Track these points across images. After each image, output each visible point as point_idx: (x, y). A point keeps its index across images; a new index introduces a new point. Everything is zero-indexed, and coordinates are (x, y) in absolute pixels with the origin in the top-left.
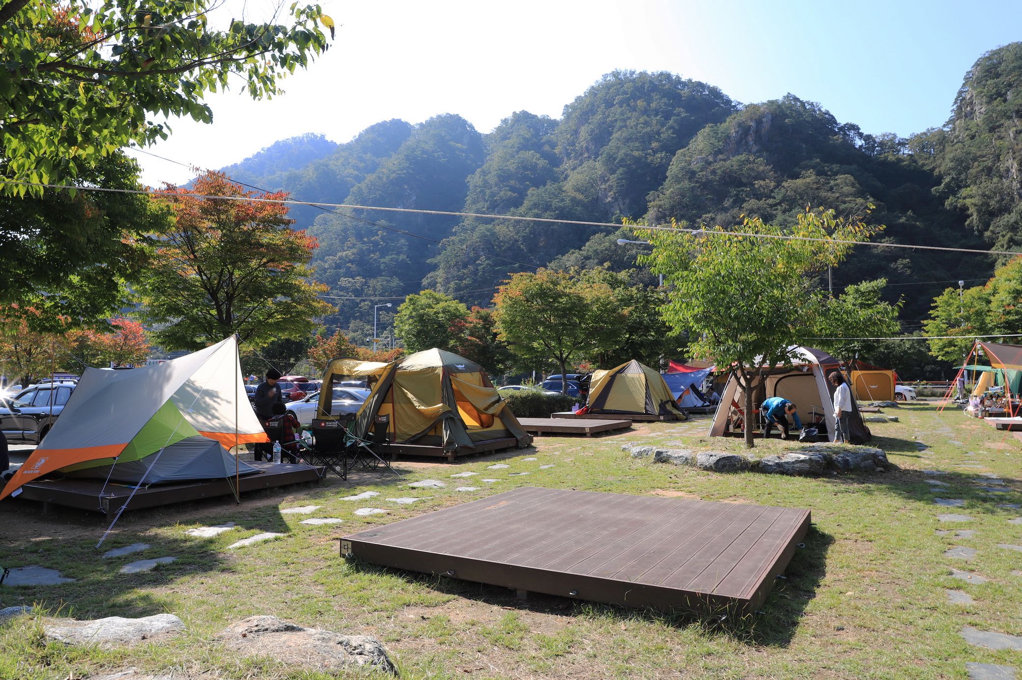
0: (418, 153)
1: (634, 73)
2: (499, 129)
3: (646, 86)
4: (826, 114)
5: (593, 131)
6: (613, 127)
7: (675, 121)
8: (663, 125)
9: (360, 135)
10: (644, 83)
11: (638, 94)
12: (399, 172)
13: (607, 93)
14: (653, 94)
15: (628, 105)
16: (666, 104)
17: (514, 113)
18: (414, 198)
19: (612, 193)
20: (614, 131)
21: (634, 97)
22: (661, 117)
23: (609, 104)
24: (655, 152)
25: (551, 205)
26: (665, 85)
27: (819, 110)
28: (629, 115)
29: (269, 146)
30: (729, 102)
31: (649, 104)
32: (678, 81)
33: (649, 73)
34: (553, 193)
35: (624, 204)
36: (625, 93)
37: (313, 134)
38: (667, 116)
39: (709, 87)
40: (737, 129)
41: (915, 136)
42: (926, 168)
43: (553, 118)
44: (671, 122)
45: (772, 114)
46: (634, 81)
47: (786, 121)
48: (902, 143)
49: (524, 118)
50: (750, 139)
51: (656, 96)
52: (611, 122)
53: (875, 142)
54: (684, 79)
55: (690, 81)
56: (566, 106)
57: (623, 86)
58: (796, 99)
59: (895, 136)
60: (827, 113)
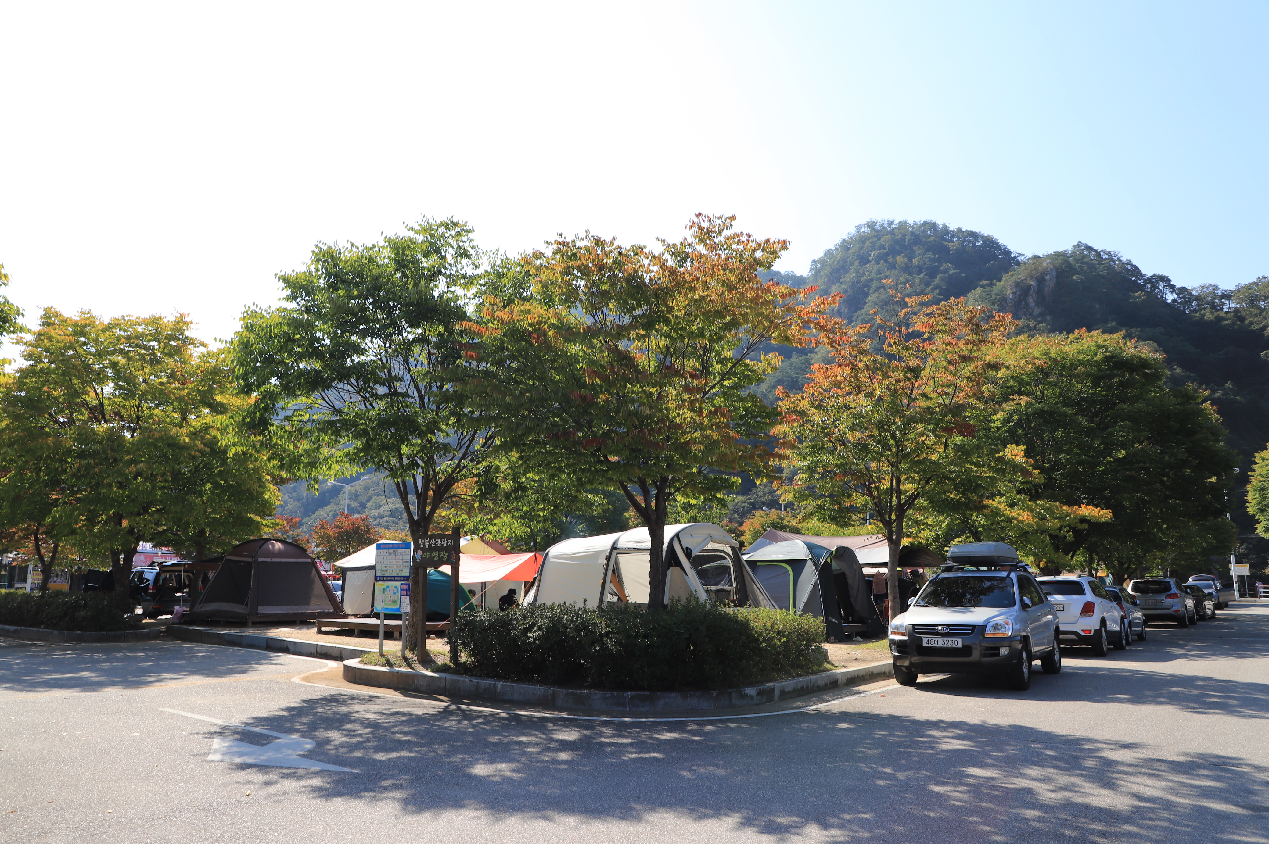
1: (892, 222)
3: (907, 239)
4: (1127, 264)
5: (845, 292)
6: (869, 287)
7: (942, 279)
8: (927, 284)
10: (905, 235)
11: (898, 248)
13: (861, 248)
14: (915, 248)
15: (886, 261)
16: (930, 260)
20: (870, 291)
21: (893, 252)
22: (926, 275)
23: (864, 260)
25: (797, 382)
26: (930, 236)
27: (1119, 259)
28: (888, 273)
30: (1008, 253)
31: (910, 260)
32: (946, 230)
33: (911, 222)
34: (800, 368)
36: (882, 247)
38: (932, 273)
39: (983, 237)
40: (1014, 290)
41: (1242, 287)
42: (1255, 327)
43: (798, 275)
44: (937, 281)
45: (1057, 270)
46: (892, 232)
47: (1074, 278)
48: (1227, 296)
50: (1031, 300)
51: (918, 250)
52: (867, 281)
53: (1191, 294)
54: (953, 227)
55: (960, 230)
56: (814, 261)
57: (879, 239)
58: (1090, 248)
59: (1216, 288)
60: (1129, 263)
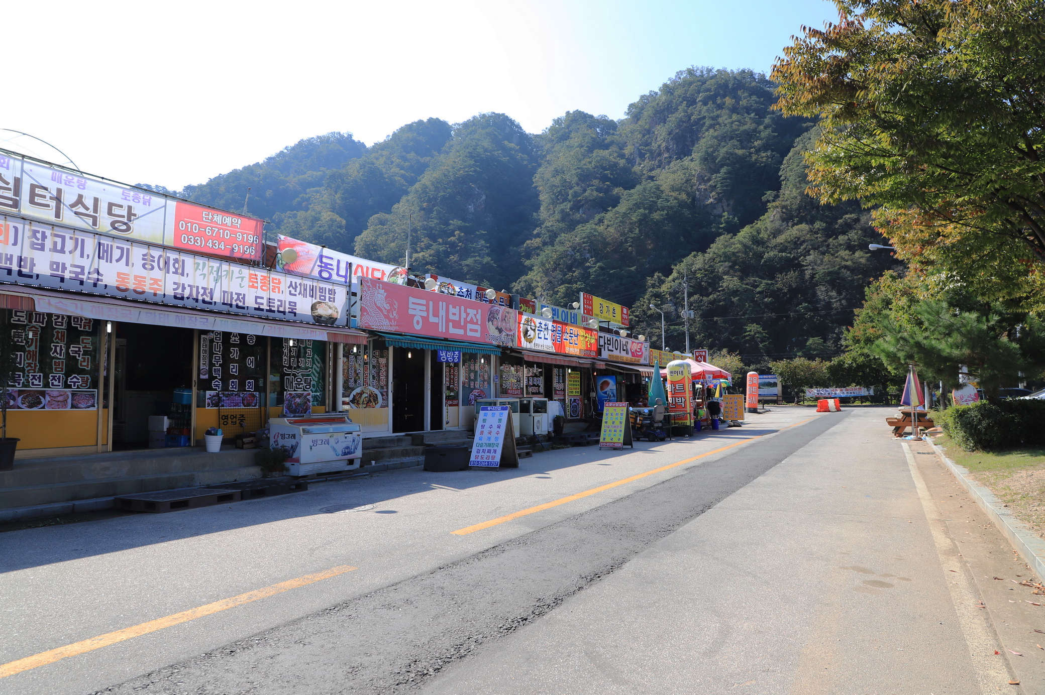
0: (480, 150)
1: (711, 70)
2: (552, 129)
3: (730, 83)
5: (672, 130)
6: (701, 125)
7: (771, 120)
8: (759, 123)
9: (394, 134)
10: (726, 81)
11: (723, 91)
12: (466, 169)
13: (686, 91)
14: (740, 92)
15: (714, 103)
16: (756, 102)
17: (568, 113)
18: (484, 197)
19: (714, 193)
20: (703, 129)
21: (720, 95)
22: (755, 115)
23: (691, 102)
24: (758, 151)
26: (749, 83)
28: (718, 113)
29: (293, 145)
31: (737, 102)
33: (729, 70)
34: (654, 193)
35: (728, 205)
36: (709, 90)
37: (339, 133)
38: (761, 114)
43: (613, 119)
44: (767, 120)
46: (714, 78)
49: (578, 119)
51: (743, 94)
52: (697, 120)
56: (630, 105)
57: (703, 84)
